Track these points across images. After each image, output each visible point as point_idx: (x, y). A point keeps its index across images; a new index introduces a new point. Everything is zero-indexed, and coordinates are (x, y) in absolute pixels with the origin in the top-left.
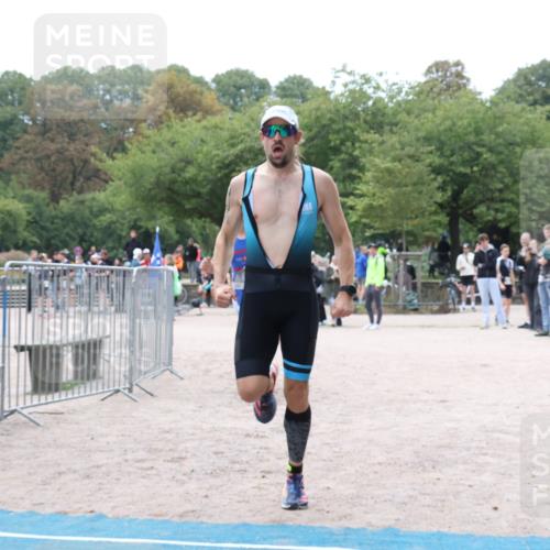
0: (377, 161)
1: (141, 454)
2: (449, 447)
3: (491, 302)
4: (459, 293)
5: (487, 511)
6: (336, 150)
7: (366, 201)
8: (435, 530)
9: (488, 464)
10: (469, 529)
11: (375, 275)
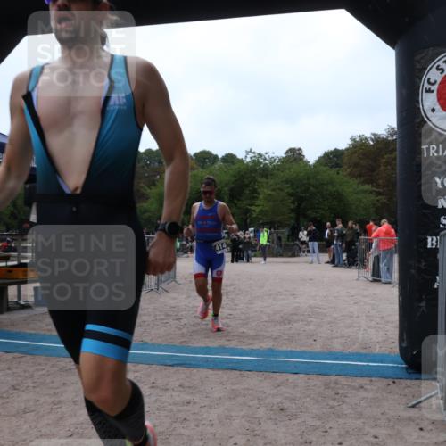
0: (265, 190)
1: (163, 317)
2: (296, 314)
3: (314, 252)
4: (300, 248)
5: (311, 341)
6: (247, 186)
7: (260, 208)
8: (289, 349)
9: (311, 321)
10: (303, 349)
11: (264, 240)
